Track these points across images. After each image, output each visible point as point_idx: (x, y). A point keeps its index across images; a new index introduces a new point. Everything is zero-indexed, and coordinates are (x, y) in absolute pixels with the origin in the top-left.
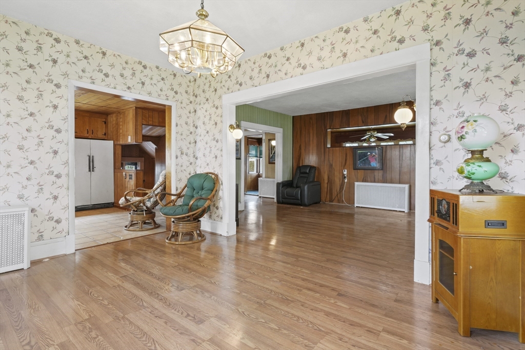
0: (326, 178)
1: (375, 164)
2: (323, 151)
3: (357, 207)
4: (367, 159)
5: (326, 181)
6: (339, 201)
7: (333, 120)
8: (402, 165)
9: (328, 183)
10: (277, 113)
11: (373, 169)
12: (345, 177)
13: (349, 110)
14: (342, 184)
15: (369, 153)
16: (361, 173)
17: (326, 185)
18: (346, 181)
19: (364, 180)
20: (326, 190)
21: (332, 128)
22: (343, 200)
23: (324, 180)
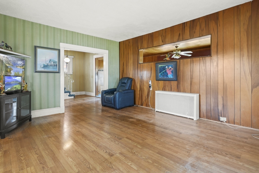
0: (138, 87)
1: (170, 76)
2: (136, 66)
3: (157, 111)
4: (166, 71)
5: (139, 89)
6: (147, 106)
7: (142, 42)
8: (192, 77)
9: (140, 91)
10: (101, 39)
11: (170, 80)
12: (150, 87)
13: (153, 33)
14: (149, 91)
15: (167, 67)
16: (161, 83)
17: (138, 93)
18: (151, 89)
19: (164, 89)
20: (138, 96)
21: (142, 48)
22: (149, 105)
23: (137, 88)
